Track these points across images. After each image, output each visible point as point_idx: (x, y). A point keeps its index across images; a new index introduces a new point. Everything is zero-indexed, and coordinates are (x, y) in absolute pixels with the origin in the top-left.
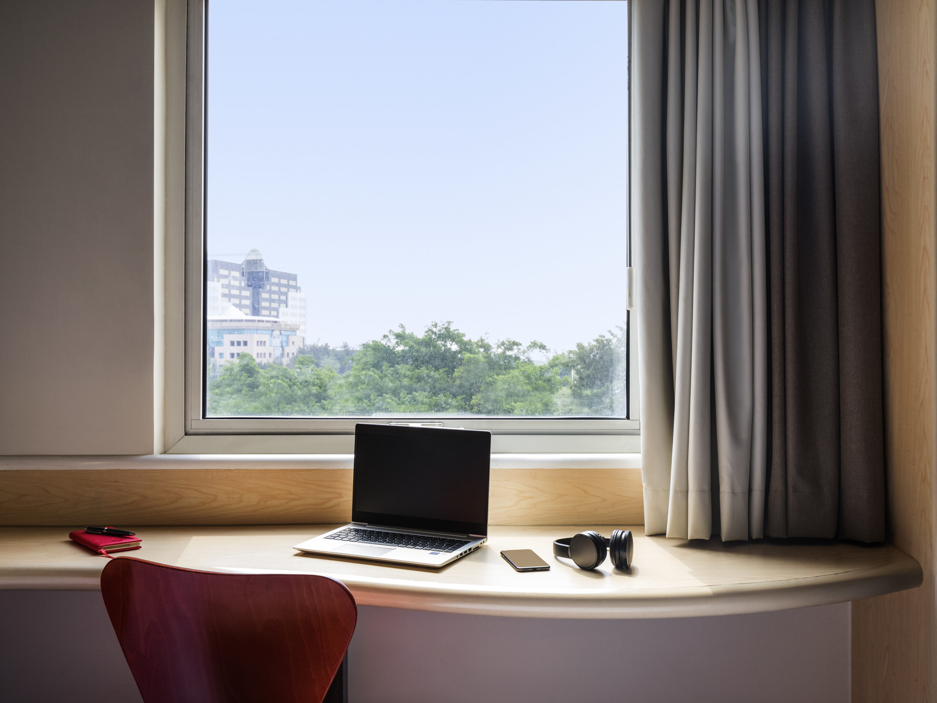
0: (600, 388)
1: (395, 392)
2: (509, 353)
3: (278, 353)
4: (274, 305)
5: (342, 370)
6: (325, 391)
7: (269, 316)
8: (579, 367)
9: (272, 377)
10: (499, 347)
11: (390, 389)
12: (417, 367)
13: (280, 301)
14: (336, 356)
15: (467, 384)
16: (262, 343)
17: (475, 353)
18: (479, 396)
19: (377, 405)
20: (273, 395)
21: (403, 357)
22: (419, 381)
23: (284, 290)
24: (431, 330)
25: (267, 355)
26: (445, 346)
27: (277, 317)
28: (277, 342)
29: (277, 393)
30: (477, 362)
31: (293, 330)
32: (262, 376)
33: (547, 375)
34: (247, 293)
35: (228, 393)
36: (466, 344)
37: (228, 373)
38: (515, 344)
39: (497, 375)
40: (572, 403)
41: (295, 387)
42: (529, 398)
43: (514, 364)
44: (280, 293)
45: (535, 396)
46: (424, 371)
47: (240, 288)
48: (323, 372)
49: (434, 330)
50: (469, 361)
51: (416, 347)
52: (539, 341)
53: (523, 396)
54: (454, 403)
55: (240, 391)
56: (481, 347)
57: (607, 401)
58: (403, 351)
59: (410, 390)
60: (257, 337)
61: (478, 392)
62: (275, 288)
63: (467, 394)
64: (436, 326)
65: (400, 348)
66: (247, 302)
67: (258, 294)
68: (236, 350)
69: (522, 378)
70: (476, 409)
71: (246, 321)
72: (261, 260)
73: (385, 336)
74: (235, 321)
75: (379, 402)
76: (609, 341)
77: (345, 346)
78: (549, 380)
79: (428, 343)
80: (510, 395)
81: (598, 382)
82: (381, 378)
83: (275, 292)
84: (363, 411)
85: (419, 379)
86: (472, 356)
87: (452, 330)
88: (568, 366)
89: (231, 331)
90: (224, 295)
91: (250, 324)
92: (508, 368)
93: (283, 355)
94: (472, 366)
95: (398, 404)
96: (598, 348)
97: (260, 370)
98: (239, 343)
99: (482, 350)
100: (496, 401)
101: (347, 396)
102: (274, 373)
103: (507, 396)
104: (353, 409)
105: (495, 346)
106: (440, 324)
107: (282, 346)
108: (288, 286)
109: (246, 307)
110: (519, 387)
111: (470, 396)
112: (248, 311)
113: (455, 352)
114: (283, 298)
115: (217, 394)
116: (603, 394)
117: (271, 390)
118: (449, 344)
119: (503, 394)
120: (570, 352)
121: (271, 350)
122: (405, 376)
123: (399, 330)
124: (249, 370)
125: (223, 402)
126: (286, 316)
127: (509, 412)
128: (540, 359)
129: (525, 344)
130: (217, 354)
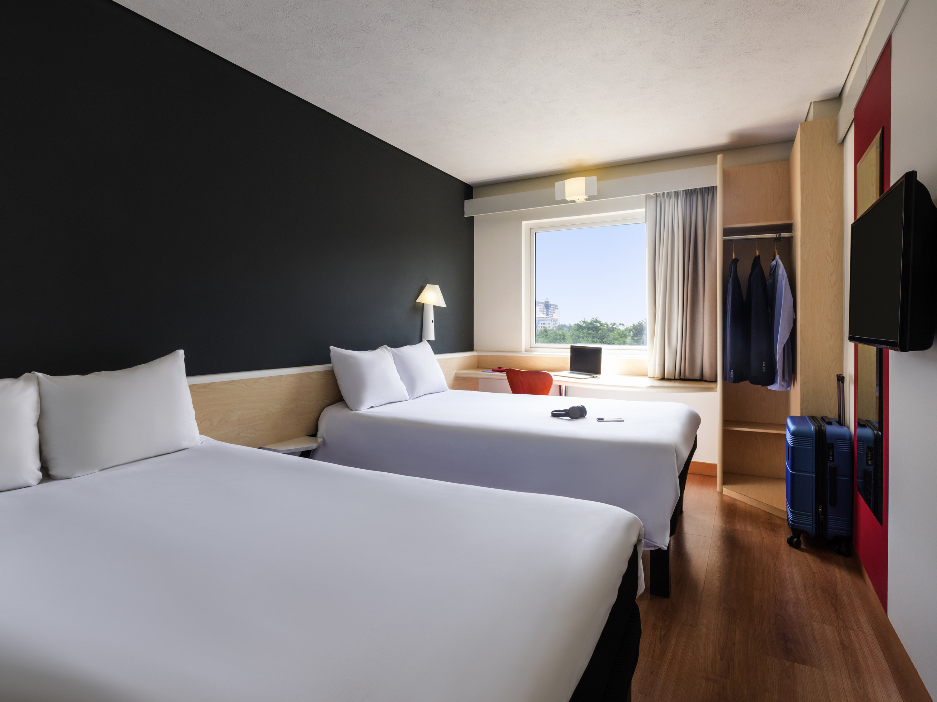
0: (640, 337)
1: (583, 338)
2: (613, 327)
3: (553, 326)
4: (552, 313)
5: (569, 331)
6: (565, 337)
7: (551, 316)
8: (633, 331)
9: (551, 333)
10: (611, 325)
11: (581, 337)
12: (589, 330)
13: (553, 312)
14: (568, 327)
15: (602, 335)
16: (549, 324)
18: (605, 339)
19: (578, 341)
20: (552, 338)
21: (585, 328)
23: (554, 309)
24: (592, 320)
26: (596, 324)
27: (553, 316)
28: (553, 323)
29: (553, 337)
30: (604, 329)
31: (557, 320)
32: (549, 333)
33: (624, 333)
35: (541, 337)
36: (602, 324)
37: (541, 332)
38: (615, 324)
39: (610, 333)
40: (631, 341)
41: (557, 336)
42: (619, 340)
43: (615, 330)
44: (553, 310)
45: (621, 339)
46: (590, 332)
47: (544, 309)
48: (564, 332)
49: (593, 320)
50: (603, 329)
51: (588, 325)
52: (622, 323)
53: (618, 339)
54: (599, 341)
55: (544, 337)
56: (606, 325)
57: (642, 341)
58: (585, 326)
59: (587, 337)
60: (548, 322)
64: (593, 319)
65: (584, 325)
66: (545, 313)
67: (548, 310)
68: (543, 325)
69: (617, 334)
70: (604, 343)
71: (545, 318)
72: (549, 301)
73: (580, 322)
74: (542, 318)
76: (642, 323)
77: (570, 325)
78: (625, 335)
79: (591, 324)
80: (614, 339)
81: (639, 335)
82: (579, 333)
83: (552, 310)
84: (575, 343)
85: (589, 334)
86: (603, 327)
87: (598, 320)
88: (630, 331)
89: (541, 320)
90: (540, 311)
91: (546, 319)
92: (613, 331)
93: (554, 327)
95: (584, 341)
97: (549, 331)
98: (543, 324)
99: (606, 326)
100: (610, 340)
101: (570, 339)
102: (552, 332)
103: (613, 339)
104: (572, 342)
105: (609, 325)
106: (594, 318)
107: (554, 325)
108: (555, 308)
109: (545, 314)
110: (616, 337)
111: (603, 339)
112: (545, 315)
113: (599, 326)
114: (554, 311)
115: (538, 338)
116: (641, 339)
117: (551, 337)
118: (597, 324)
119: (612, 338)
120: (631, 326)
121: (551, 325)
122: (585, 333)
123: (584, 320)
124: (546, 331)
125: (539, 340)
126: (555, 316)
127: (614, 344)
128: (622, 328)
129: (618, 324)
130: (538, 327)
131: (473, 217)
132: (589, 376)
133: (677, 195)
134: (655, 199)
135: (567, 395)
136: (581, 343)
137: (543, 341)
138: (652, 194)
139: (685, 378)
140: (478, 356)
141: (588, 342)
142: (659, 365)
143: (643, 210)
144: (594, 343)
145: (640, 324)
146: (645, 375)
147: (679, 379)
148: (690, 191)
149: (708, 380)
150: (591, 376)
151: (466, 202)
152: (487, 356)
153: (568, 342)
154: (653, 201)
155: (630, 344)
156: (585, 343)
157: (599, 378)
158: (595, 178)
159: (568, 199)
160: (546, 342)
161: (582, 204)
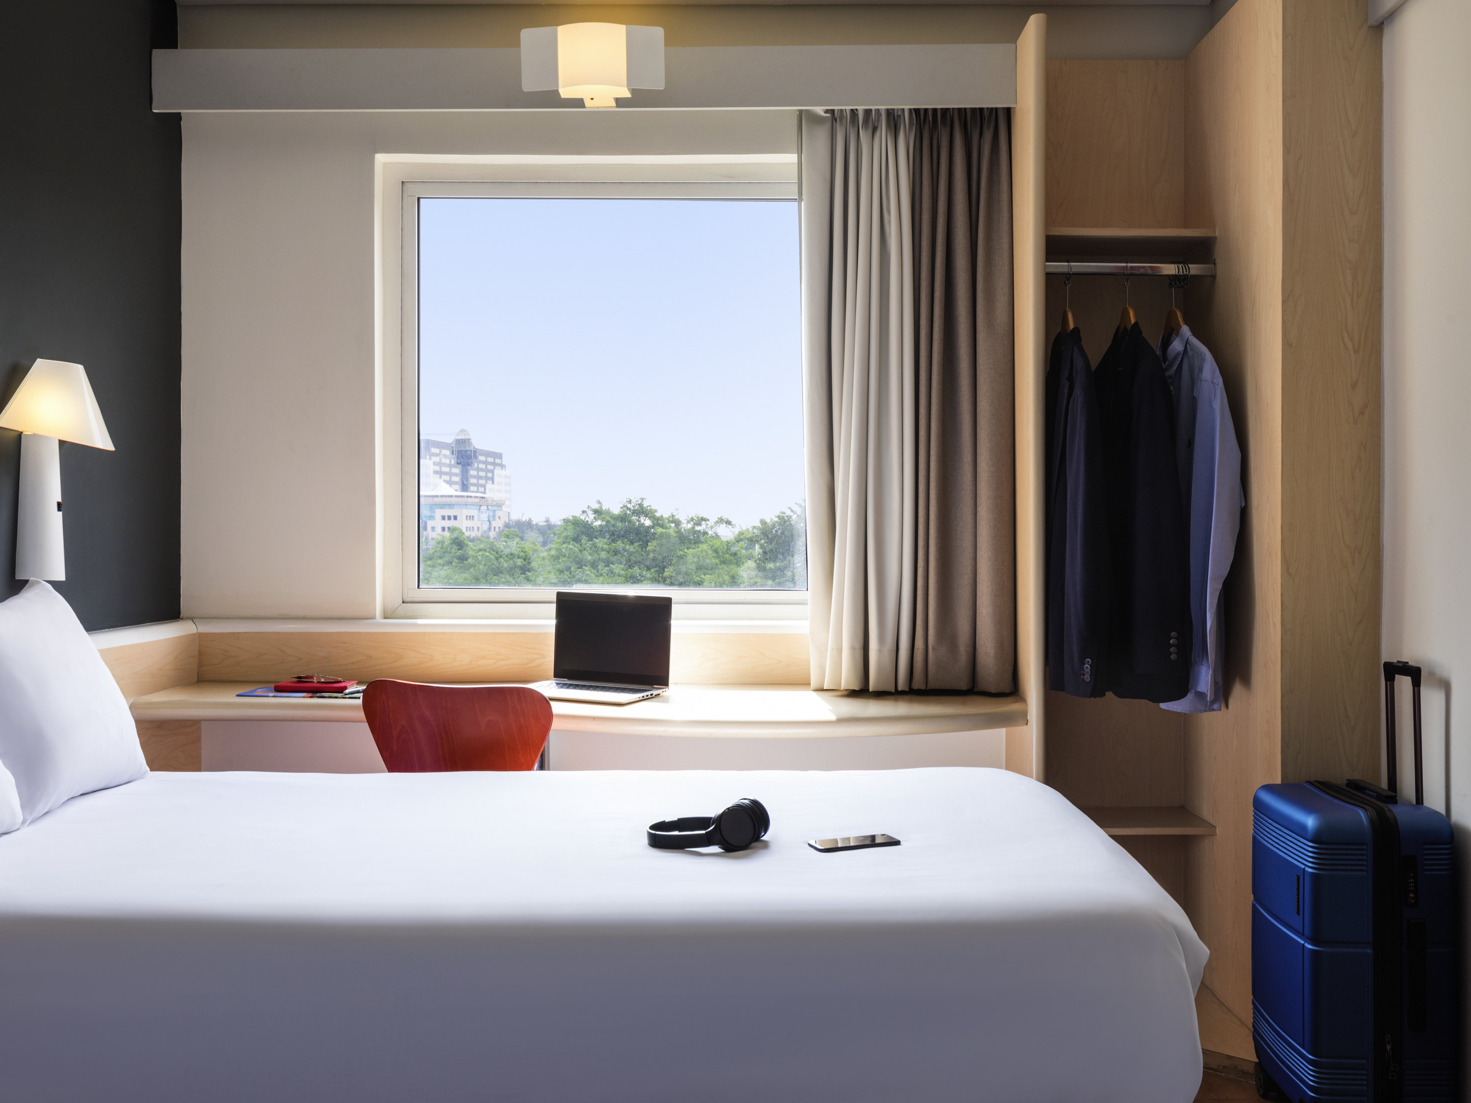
0: (782, 561)
1: (594, 565)
2: (697, 528)
3: (485, 527)
4: (482, 482)
5: (544, 544)
6: (529, 563)
7: (477, 492)
8: (763, 541)
9: (480, 550)
10: (688, 522)
11: (589, 561)
12: (614, 541)
13: (487, 478)
14: (539, 530)
15: (660, 557)
16: (471, 518)
17: (666, 528)
18: (671, 569)
19: (577, 577)
20: (481, 567)
21: (601, 532)
22: (616, 554)
23: (490, 467)
24: (626, 506)
25: (476, 529)
26: (639, 521)
27: (484, 493)
28: (484, 517)
29: (484, 565)
30: (668, 536)
31: (499, 505)
32: (471, 549)
33: (734, 549)
34: (457, 470)
35: (440, 565)
36: (658, 519)
37: (440, 546)
38: (703, 519)
39: (688, 549)
40: (757, 576)
41: (501, 560)
42: (717, 571)
43: (702, 539)
44: (487, 471)
45: (723, 569)
46: (620, 545)
47: (450, 466)
48: (527, 546)
49: (629, 506)
50: (662, 535)
51: (613, 522)
52: (725, 517)
53: (712, 569)
54: (648, 575)
55: (451, 563)
56: (672, 522)
57: (790, 573)
58: (600, 525)
59: (608, 563)
60: (466, 512)
61: (670, 565)
62: (482, 466)
63: (660, 567)
64: (630, 502)
65: (598, 523)
66: (457, 479)
67: (467, 471)
68: (447, 524)
69: (710, 552)
70: (668, 581)
71: (456, 496)
72: (469, 440)
73: (584, 512)
74: (446, 496)
75: (579, 574)
76: (789, 517)
77: (547, 521)
78: (735, 554)
79: (623, 518)
80: (700, 568)
81: (780, 556)
82: (581, 551)
83: (482, 470)
84: (565, 583)
85: (616, 552)
86: (664, 531)
87: (645, 506)
88: (752, 541)
89: (442, 506)
90: (436, 472)
91: (460, 499)
92: (697, 542)
93: (490, 528)
94: (664, 541)
95: (596, 576)
96: (780, 524)
97: (469, 543)
98: (449, 518)
99: (673, 525)
100: (687, 574)
101: (550, 568)
102: (482, 546)
103: (697, 569)
104: (555, 581)
105: (684, 521)
106: (634, 501)
107: (489, 521)
108: (494, 464)
110: (708, 561)
111: (663, 569)
112: (457, 487)
113: (648, 527)
114: (490, 475)
115: (429, 566)
116: (786, 567)
117: (479, 563)
118: (642, 519)
119: (693, 567)
120: (754, 527)
121: (479, 524)
122: (603, 550)
123: (596, 506)
124: (459, 543)
125: (435, 574)
126: (493, 492)
127: (699, 584)
128: (726, 534)
129: (713, 520)
130: (429, 528)
131: (178, 116)
133: (893, 125)
134: (828, 126)
136: (586, 582)
137: (448, 577)
138: (819, 110)
139: (929, 688)
140: (201, 636)
141: (612, 579)
142: (853, 648)
143: (792, 158)
144: (634, 583)
145: (784, 521)
146: (802, 683)
147: (907, 690)
148: (930, 113)
149: (994, 691)
151: (159, 56)
152: (236, 635)
153: (541, 579)
154: (822, 135)
155: (754, 586)
156: (602, 583)
158: (658, 32)
159: (565, 92)
160: (461, 580)
161: (601, 115)
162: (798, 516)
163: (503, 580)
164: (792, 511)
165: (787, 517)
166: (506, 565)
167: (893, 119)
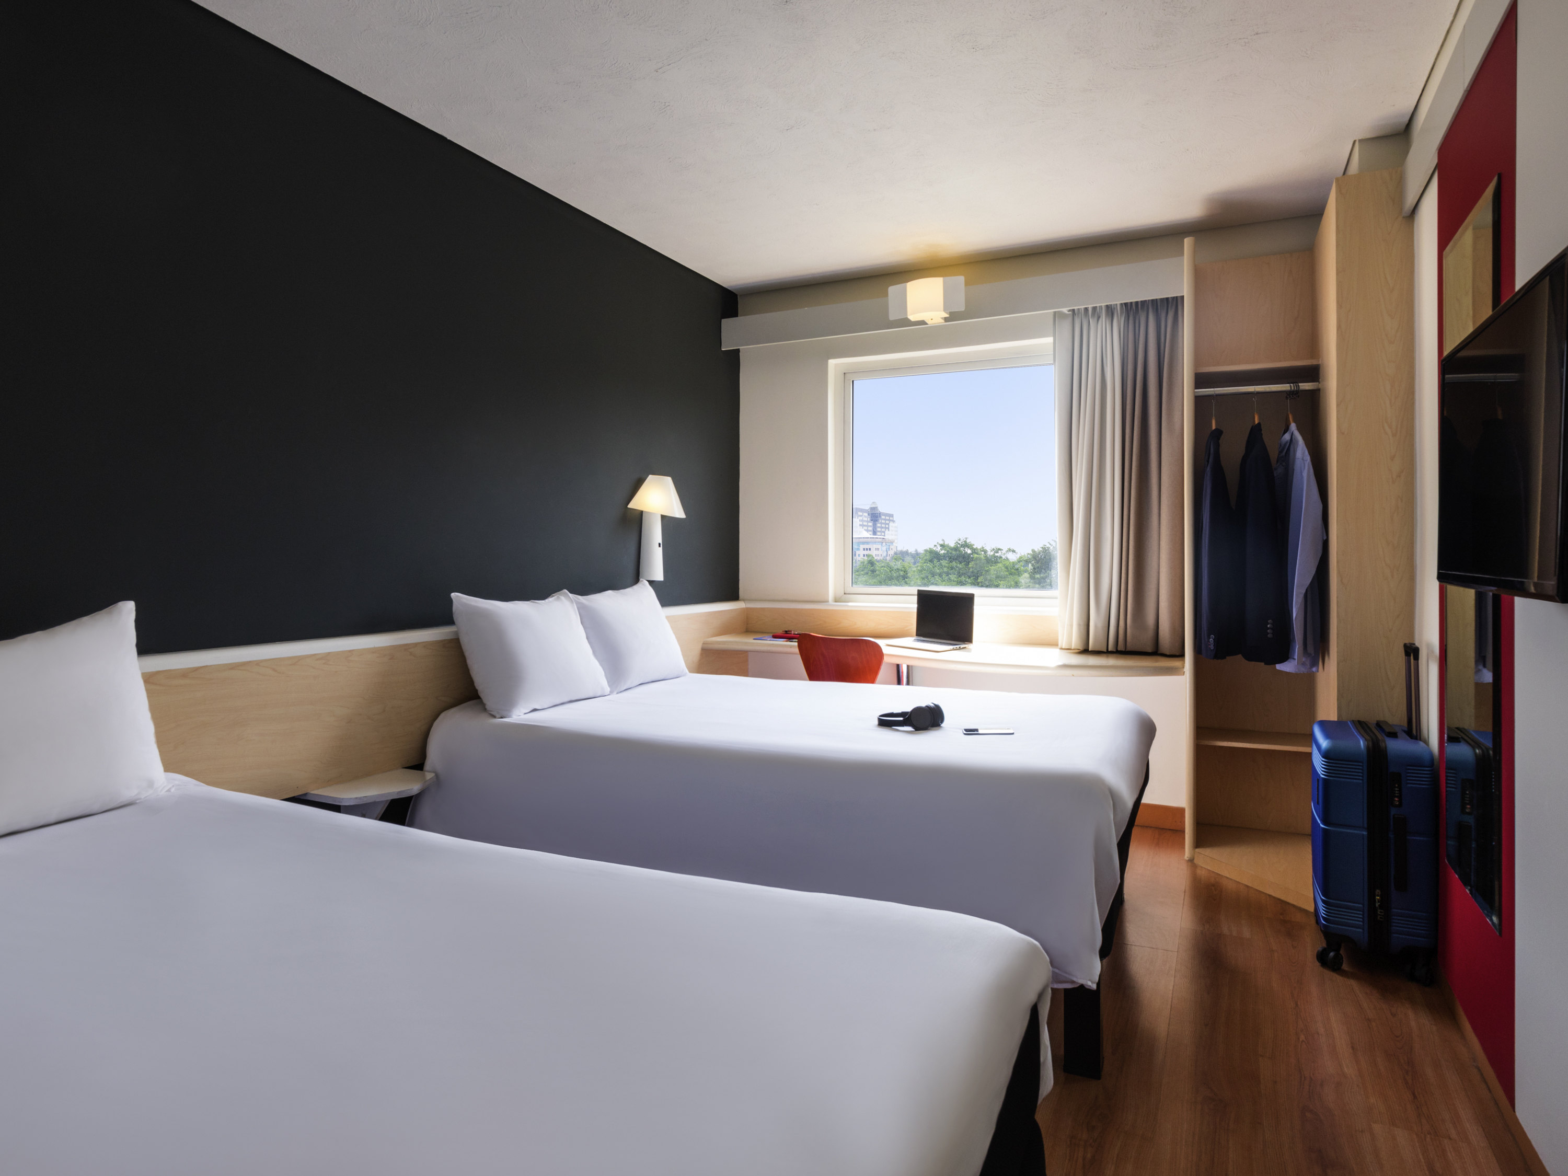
0: (1044, 574)
1: (940, 575)
2: (996, 554)
3: (885, 554)
4: (883, 530)
5: (915, 563)
6: (907, 574)
7: (881, 535)
8: (1033, 562)
9: (882, 567)
10: (991, 551)
11: (938, 573)
12: (951, 562)
13: (886, 528)
14: (912, 556)
15: (976, 571)
16: (878, 549)
17: (979, 555)
18: (982, 577)
19: (932, 581)
20: (882, 576)
21: (944, 556)
22: (952, 569)
23: (887, 522)
24: (957, 542)
25: (880, 555)
26: (964, 551)
27: (884, 536)
28: (884, 549)
29: (884, 575)
30: (980, 559)
31: (892, 542)
32: (878, 566)
33: (1017, 567)
34: (870, 524)
35: (863, 574)
36: (975, 549)
37: (862, 564)
38: (999, 549)
39: (991, 566)
40: (1030, 582)
41: (893, 572)
42: (1007, 579)
43: (999, 560)
44: (886, 524)
45: (1011, 578)
46: (954, 564)
47: (867, 522)
48: (906, 564)
49: (959, 542)
50: (977, 558)
51: (950, 551)
52: (1012, 548)
53: (1004, 578)
54: (969, 581)
55: (868, 573)
56: (982, 551)
57: (1049, 581)
58: (944, 553)
59: (948, 574)
60: (875, 546)
61: (981, 575)
62: (883, 521)
63: (976, 576)
64: (960, 540)
65: (943, 552)
66: (871, 529)
67: (876, 524)
68: (866, 552)
69: (1003, 568)
70: (980, 584)
71: (870, 538)
72: (877, 507)
73: (935, 546)
74: (865, 538)
75: (932, 580)
76: (1049, 548)
78: (1017, 569)
79: (956, 549)
80: (997, 577)
81: (1043, 571)
82: (933, 567)
83: (883, 523)
84: (925, 585)
85: (952, 568)
86: (978, 556)
87: (968, 542)
88: (1027, 562)
89: (864, 543)
90: (860, 525)
91: (872, 539)
92: (996, 562)
93: (887, 555)
94: (978, 561)
95: (942, 581)
96: (1043, 552)
97: (877, 563)
98: (867, 549)
99: (983, 553)
100: (990, 580)
101: (917, 577)
102: (883, 565)
103: (996, 577)
104: (920, 584)
105: (989, 551)
106: (962, 539)
107: (887, 551)
108: (889, 520)
109: (870, 531)
110: (1002, 573)
112: (871, 533)
113: (969, 554)
114: (887, 526)
115: (858, 575)
116: (1046, 577)
117: (882, 573)
118: (966, 550)
119: (994, 576)
120: (1028, 554)
121: (881, 553)
122: (945, 567)
123: (942, 543)
124: (871, 563)
125: (860, 579)
126: (889, 535)
127: (997, 586)
128: (1012, 558)
129: (1005, 550)
130: (857, 555)
131: (738, 350)
132: (951, 647)
133: (1110, 313)
134: (1070, 319)
135: (911, 683)
136: (936, 584)
137: (866, 581)
138: (1065, 310)
139: (1127, 650)
140: (747, 609)
141: (950, 582)
142: (1079, 625)
143: (1050, 340)
144: (962, 585)
145: (1045, 550)
146: (1053, 644)
147: (1115, 650)
148: (1134, 304)
149: (1168, 654)
150: (955, 647)
151: (726, 323)
152: (763, 609)
153: (913, 582)
154: (1066, 325)
155: (1028, 587)
156: (945, 585)
157: (970, 650)
158: (961, 279)
159: (912, 318)
160: (872, 583)
161: (937, 328)
162: (1054, 547)
163: (894, 583)
164: (1050, 544)
165: (1047, 548)
166: (895, 575)
167: (1110, 310)
